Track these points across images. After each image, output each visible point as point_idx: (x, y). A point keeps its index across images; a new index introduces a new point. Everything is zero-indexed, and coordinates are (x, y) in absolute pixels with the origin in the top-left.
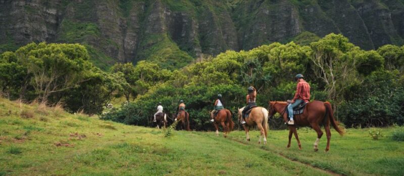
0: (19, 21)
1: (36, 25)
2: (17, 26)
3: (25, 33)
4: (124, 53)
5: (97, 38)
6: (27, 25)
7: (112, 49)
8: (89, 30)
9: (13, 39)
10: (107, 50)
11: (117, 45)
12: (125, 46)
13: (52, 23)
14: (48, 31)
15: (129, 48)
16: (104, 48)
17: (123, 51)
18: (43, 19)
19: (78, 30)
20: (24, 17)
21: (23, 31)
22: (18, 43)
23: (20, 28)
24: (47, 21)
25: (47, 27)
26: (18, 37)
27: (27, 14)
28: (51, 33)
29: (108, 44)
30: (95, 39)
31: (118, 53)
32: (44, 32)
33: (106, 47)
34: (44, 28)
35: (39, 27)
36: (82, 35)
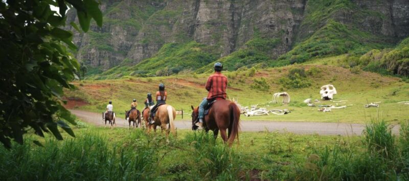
0: (264, 13)
1: (281, 14)
2: (263, 19)
3: (271, 24)
4: (393, 24)
5: (348, 11)
6: (272, 16)
7: (372, 23)
8: (338, 4)
9: (259, 34)
10: (364, 25)
11: (379, 15)
12: (394, 15)
13: (299, 8)
14: (293, 18)
15: (401, 16)
16: (360, 23)
17: (391, 22)
18: (289, 5)
19: (325, 7)
20: (268, 8)
21: (268, 23)
22: (264, 36)
23: (265, 21)
24: (294, 6)
25: (292, 13)
26: (264, 30)
27: (271, 3)
28: (298, 19)
29: (365, 17)
30: (346, 12)
31: (381, 26)
32: (289, 19)
33: (363, 20)
34: (290, 15)
35: (284, 15)
36: (329, 12)
